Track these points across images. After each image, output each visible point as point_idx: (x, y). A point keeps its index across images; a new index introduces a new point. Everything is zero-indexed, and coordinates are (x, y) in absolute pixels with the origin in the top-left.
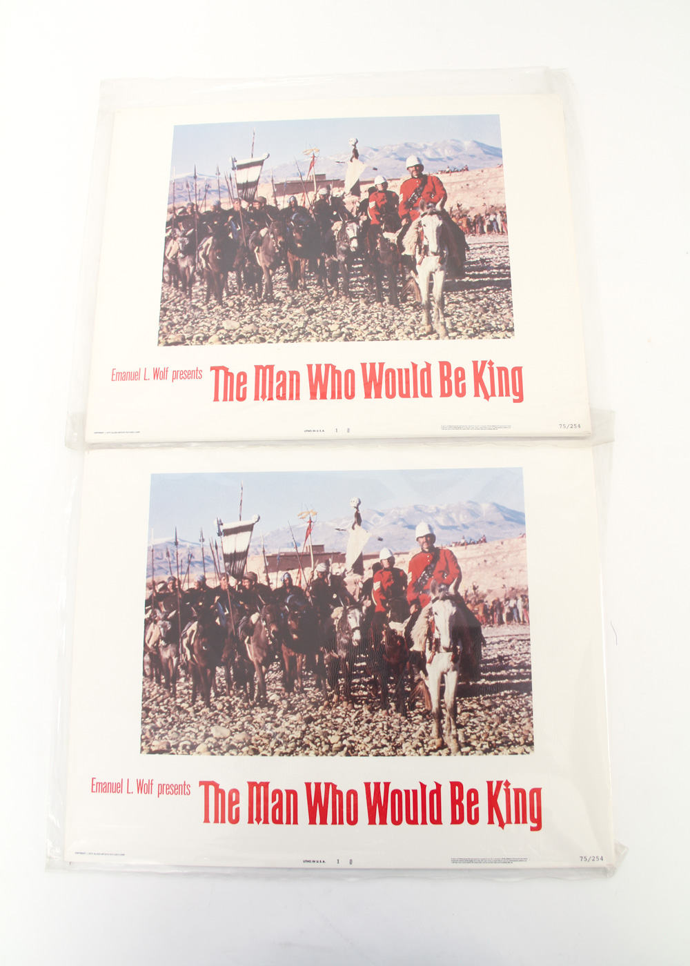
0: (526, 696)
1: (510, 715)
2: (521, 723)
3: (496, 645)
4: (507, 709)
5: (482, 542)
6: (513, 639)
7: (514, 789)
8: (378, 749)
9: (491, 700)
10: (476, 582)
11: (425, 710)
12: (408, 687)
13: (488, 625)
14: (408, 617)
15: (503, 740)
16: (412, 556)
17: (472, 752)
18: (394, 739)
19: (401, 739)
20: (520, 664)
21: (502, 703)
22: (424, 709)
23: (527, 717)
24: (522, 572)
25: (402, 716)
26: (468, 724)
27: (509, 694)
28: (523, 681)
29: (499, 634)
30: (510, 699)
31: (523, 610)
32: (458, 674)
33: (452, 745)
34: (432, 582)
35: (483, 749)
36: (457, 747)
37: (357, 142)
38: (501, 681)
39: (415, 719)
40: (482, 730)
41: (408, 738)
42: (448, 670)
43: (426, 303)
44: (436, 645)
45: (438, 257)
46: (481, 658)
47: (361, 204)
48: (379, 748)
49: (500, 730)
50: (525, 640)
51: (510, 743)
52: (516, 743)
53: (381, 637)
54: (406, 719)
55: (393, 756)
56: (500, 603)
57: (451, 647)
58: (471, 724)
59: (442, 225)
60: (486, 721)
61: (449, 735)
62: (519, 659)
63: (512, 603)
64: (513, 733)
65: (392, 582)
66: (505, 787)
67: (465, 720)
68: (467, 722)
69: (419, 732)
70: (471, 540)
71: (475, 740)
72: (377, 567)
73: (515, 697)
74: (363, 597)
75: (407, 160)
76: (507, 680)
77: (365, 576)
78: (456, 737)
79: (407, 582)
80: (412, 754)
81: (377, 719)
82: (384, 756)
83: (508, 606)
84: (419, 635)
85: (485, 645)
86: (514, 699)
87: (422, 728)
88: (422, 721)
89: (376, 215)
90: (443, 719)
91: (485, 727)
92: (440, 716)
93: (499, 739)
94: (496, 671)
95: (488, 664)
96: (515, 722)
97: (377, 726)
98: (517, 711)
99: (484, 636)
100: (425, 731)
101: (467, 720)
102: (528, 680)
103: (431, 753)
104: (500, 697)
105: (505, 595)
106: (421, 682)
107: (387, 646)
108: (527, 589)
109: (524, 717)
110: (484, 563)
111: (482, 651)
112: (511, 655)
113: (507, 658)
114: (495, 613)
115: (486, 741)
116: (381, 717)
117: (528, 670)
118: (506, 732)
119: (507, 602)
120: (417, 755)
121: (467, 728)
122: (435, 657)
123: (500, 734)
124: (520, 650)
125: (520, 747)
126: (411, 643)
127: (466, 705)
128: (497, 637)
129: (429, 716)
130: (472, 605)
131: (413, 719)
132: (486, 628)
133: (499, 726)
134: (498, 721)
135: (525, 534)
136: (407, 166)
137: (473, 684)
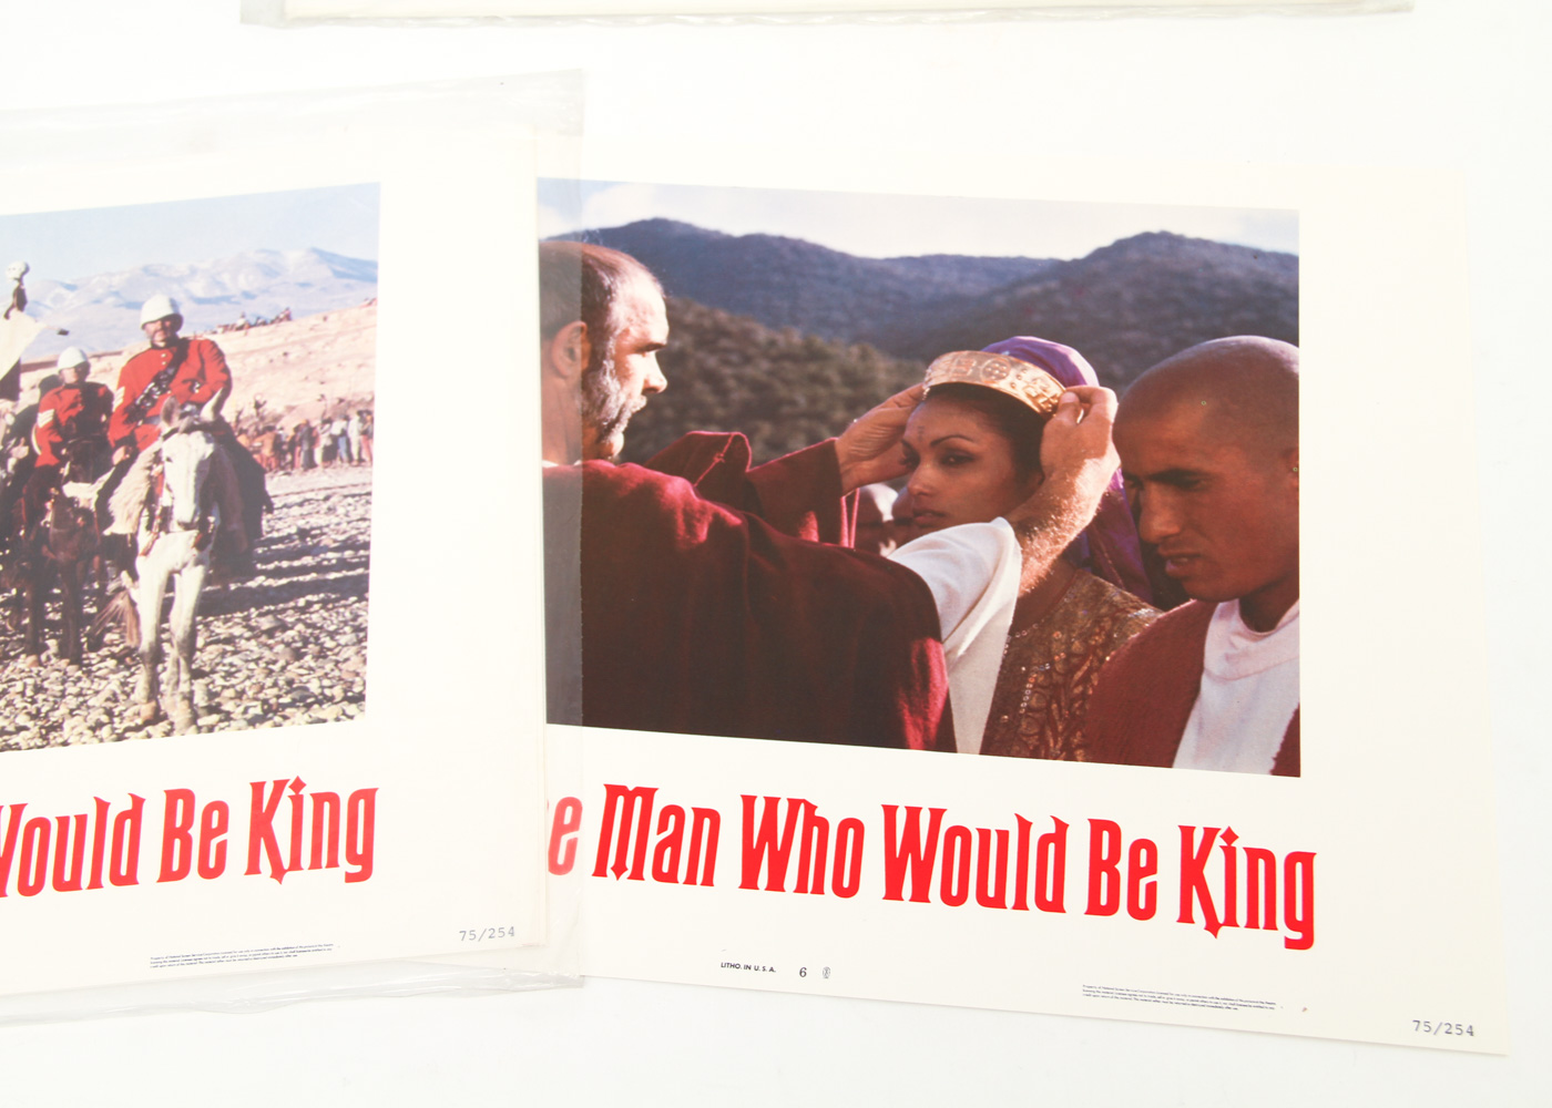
0: (354, 603)
1: (316, 644)
2: (340, 658)
3: (296, 508)
4: (310, 631)
5: (281, 320)
6: (334, 494)
7: (313, 795)
8: (6, 737)
9: (275, 616)
10: (261, 394)
11: (125, 648)
12: (91, 606)
13: (281, 472)
14: (108, 470)
15: (295, 695)
16: (128, 359)
17: (222, 725)
18: (47, 713)
19: (63, 710)
20: (344, 541)
21: (299, 620)
22: (122, 646)
23: (354, 644)
24: (363, 369)
25: (69, 664)
26: (220, 668)
27: (317, 602)
28: (351, 573)
29: (304, 488)
30: (317, 611)
31: (361, 437)
32: (207, 571)
33: (178, 712)
34: (167, 401)
35: (249, 716)
36: (189, 716)
37: (27, 270)
38: (301, 578)
39: (100, 669)
40: (249, 677)
41: (79, 708)
42: (185, 565)
43: (151, 648)
44: (161, 520)
45: (194, 533)
46: (262, 536)
47: (18, 417)
48: (10, 733)
49: (289, 675)
50: (360, 495)
51: (309, 701)
52: (324, 700)
53: (44, 512)
54: (80, 669)
55: (39, 747)
56: (311, 430)
57: (197, 519)
58: (226, 668)
59: (212, 456)
60: (260, 658)
61: (173, 695)
62: (345, 532)
63: (337, 428)
64: (320, 678)
65: (80, 408)
66: (293, 793)
67: (212, 660)
68: (217, 664)
69: (106, 694)
70: (258, 318)
71: (231, 699)
72: (49, 385)
73: (330, 606)
74: (13, 442)
75: (146, 307)
76: (314, 575)
77: (21, 402)
78: (189, 697)
79: (111, 406)
80: (84, 739)
81: (13, 676)
82: (20, 749)
83: (327, 434)
84: (126, 504)
85: (270, 509)
86: (328, 610)
87: (113, 684)
88: (114, 672)
89: (51, 443)
90: (164, 662)
91: (256, 672)
92: (157, 656)
93: (287, 693)
94: (291, 559)
95: (274, 547)
96: (325, 657)
97: (11, 690)
98: (332, 635)
99: (271, 494)
100: (118, 691)
101: (217, 660)
102: (360, 571)
103: (127, 735)
104: (296, 609)
105: (324, 414)
106: (122, 594)
107: (53, 531)
108: (372, 400)
109: (346, 645)
110: (283, 358)
111: (264, 523)
112: (328, 526)
113: (318, 532)
114: (298, 449)
115: (256, 699)
116: (23, 671)
117: (362, 552)
118: (304, 679)
119: (327, 426)
120: (96, 740)
121: (215, 676)
122: (158, 541)
123: (290, 682)
124: (347, 515)
125: (334, 706)
126: (107, 519)
127: (218, 631)
128: (298, 493)
129: (133, 659)
130: (248, 438)
131: (94, 668)
132: (276, 479)
133: (289, 667)
134: (288, 658)
135: (374, 300)
136: (144, 321)
137: (238, 589)
